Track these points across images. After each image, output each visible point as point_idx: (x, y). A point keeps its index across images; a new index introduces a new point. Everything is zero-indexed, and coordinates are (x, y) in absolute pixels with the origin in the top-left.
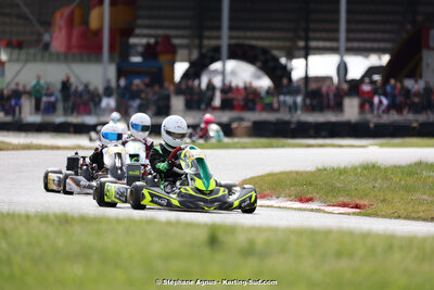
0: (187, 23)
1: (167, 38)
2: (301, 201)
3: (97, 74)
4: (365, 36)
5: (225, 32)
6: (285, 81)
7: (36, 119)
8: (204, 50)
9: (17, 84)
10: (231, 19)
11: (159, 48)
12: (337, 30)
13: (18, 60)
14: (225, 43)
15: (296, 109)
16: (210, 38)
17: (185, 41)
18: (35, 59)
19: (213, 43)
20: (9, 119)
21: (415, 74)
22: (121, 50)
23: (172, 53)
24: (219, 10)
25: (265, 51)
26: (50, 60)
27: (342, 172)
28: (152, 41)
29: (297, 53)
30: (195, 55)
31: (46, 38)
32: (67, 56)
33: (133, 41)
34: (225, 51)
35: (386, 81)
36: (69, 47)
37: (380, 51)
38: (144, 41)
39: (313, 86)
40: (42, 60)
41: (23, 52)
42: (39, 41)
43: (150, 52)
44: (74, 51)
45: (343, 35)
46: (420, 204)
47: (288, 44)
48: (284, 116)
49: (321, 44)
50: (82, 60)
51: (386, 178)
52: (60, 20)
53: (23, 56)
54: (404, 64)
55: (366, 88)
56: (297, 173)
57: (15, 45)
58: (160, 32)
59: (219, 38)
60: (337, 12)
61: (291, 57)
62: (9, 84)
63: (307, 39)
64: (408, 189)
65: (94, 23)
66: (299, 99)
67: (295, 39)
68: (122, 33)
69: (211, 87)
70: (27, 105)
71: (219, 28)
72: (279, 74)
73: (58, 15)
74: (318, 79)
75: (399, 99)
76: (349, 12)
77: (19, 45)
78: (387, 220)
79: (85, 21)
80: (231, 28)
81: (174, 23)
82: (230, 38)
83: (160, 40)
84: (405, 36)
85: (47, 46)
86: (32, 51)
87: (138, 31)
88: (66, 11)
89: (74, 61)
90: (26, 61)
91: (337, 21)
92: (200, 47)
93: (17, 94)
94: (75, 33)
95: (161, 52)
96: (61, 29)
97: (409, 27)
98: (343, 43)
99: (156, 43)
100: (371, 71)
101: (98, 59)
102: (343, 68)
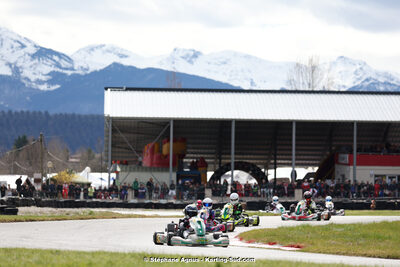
0: (214, 151)
1: (203, 159)
2: (270, 244)
3: (166, 177)
4: (306, 157)
5: (233, 156)
6: (264, 181)
7: (135, 201)
8: (222, 165)
10: (235, 149)
11: (198, 164)
12: (291, 155)
13: (126, 171)
14: (233, 161)
16: (225, 159)
18: (134, 171)
19: (227, 161)
21: (331, 177)
22: (178, 165)
23: (205, 166)
24: (230, 144)
25: (253, 165)
26: (142, 171)
27: (291, 229)
28: (195, 160)
29: (271, 167)
30: (217, 167)
31: (140, 159)
32: (150, 169)
33: (185, 160)
34: (233, 165)
35: (316, 181)
36: (152, 164)
37: (314, 165)
38: (191, 160)
39: (278, 183)
40: (138, 171)
42: (136, 161)
43: (193, 166)
44: (155, 166)
45: (294, 157)
46: (331, 245)
47: (265, 161)
49: (283, 162)
50: (159, 171)
51: (314, 232)
52: (147, 150)
53: (128, 169)
54: (326, 171)
55: (306, 184)
56: (269, 229)
57: (124, 163)
58: (199, 156)
59: (230, 159)
60: (291, 145)
61: (267, 168)
63: (276, 159)
64: (325, 238)
65: (165, 152)
66: (272, 190)
67: (269, 159)
68: (179, 157)
69: (226, 183)
70: (131, 193)
71: (230, 154)
72: (261, 177)
73: (146, 147)
74: (281, 179)
75: (323, 190)
76: (296, 145)
77: (126, 163)
78: (314, 255)
79: (160, 151)
80: (236, 154)
81: (206, 151)
82: (235, 159)
83: (199, 160)
84: (325, 157)
85: (140, 163)
86: (133, 166)
87: (188, 155)
88: (151, 145)
89: (154, 171)
90: (130, 171)
91: (291, 150)
92: (220, 163)
93: (125, 188)
94: (155, 160)
95: (200, 166)
96: (147, 155)
97: (328, 153)
98: (294, 162)
99: (197, 162)
100: (309, 175)
101: (167, 170)
102: (294, 174)
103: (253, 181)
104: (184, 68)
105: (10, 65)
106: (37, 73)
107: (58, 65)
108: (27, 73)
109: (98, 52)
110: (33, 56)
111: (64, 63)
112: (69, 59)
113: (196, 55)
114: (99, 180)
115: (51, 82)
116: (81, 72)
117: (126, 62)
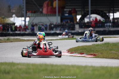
0: (81, 4)
1: (75, 9)
6: (107, 20)
8: (85, 12)
9: (33, 23)
10: (91, 3)
11: (72, 12)
13: (33, 16)
15: (110, 27)
17: (80, 9)
18: (38, 16)
20: (31, 32)
22: (62, 12)
23: (76, 13)
25: (102, 11)
26: (42, 16)
28: (71, 10)
29: (111, 12)
30: (83, 13)
31: (41, 10)
32: (47, 15)
33: (65, 10)
34: (90, 12)
36: (47, 12)
38: (69, 10)
40: (40, 16)
41: (35, 14)
42: (39, 10)
44: (49, 13)
47: (108, 9)
48: (106, 29)
50: (51, 16)
52: (45, 5)
53: (35, 15)
58: (73, 7)
59: (88, 8)
61: (109, 12)
62: (31, 23)
65: (54, 6)
66: (111, 24)
68: (62, 8)
71: (88, 5)
73: (44, 3)
74: (117, 18)
77: (35, 12)
79: (52, 5)
80: (91, 5)
82: (91, 8)
83: (73, 9)
86: (37, 14)
87: (66, 7)
88: (47, 2)
89: (49, 16)
90: (36, 16)
92: (84, 11)
93: (33, 26)
94: (49, 8)
96: (45, 7)
99: (72, 10)
101: (55, 15)
114: (19, 21)
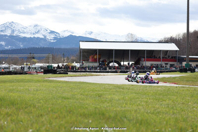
3: (96, 64)
7: (89, 70)
12: (129, 58)
19: (112, 60)
21: (139, 64)
22: (99, 61)
23: (106, 61)
24: (113, 56)
29: (122, 61)
32: (91, 62)
35: (135, 65)
43: (102, 61)
50: (94, 63)
54: (137, 63)
55: (133, 66)
58: (104, 59)
68: (99, 59)
70: (87, 69)
71: (113, 58)
72: (119, 64)
73: (90, 57)
74: (125, 65)
75: (138, 68)
77: (86, 61)
84: (137, 59)
90: (87, 63)
92: (109, 61)
93: (86, 67)
94: (93, 59)
100: (132, 64)
101: (97, 62)
102: (129, 64)
103: (117, 65)
104: (88, 36)
105: (43, 35)
106: (50, 37)
107: (56, 35)
108: (48, 37)
109: (66, 32)
110: (49, 33)
111: (57, 35)
112: (59, 34)
113: (92, 33)
114: (78, 65)
115: (54, 40)
116: (62, 37)
117: (73, 34)
